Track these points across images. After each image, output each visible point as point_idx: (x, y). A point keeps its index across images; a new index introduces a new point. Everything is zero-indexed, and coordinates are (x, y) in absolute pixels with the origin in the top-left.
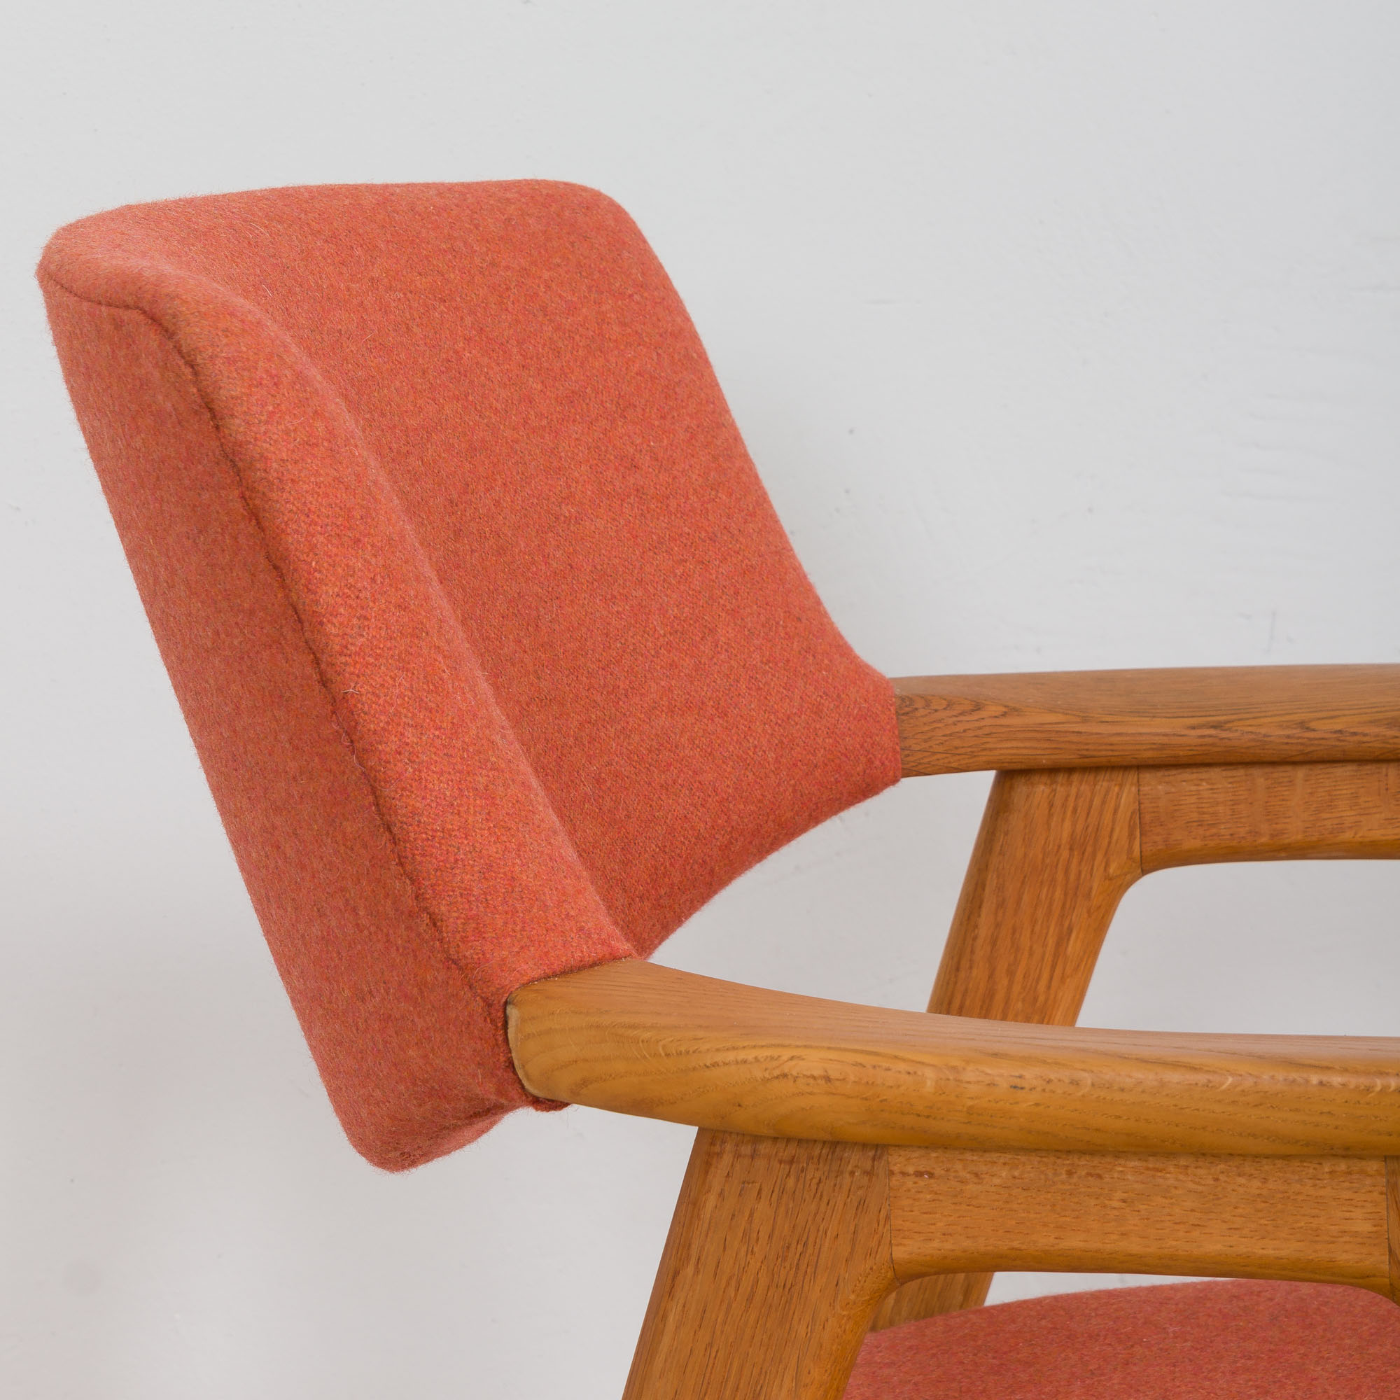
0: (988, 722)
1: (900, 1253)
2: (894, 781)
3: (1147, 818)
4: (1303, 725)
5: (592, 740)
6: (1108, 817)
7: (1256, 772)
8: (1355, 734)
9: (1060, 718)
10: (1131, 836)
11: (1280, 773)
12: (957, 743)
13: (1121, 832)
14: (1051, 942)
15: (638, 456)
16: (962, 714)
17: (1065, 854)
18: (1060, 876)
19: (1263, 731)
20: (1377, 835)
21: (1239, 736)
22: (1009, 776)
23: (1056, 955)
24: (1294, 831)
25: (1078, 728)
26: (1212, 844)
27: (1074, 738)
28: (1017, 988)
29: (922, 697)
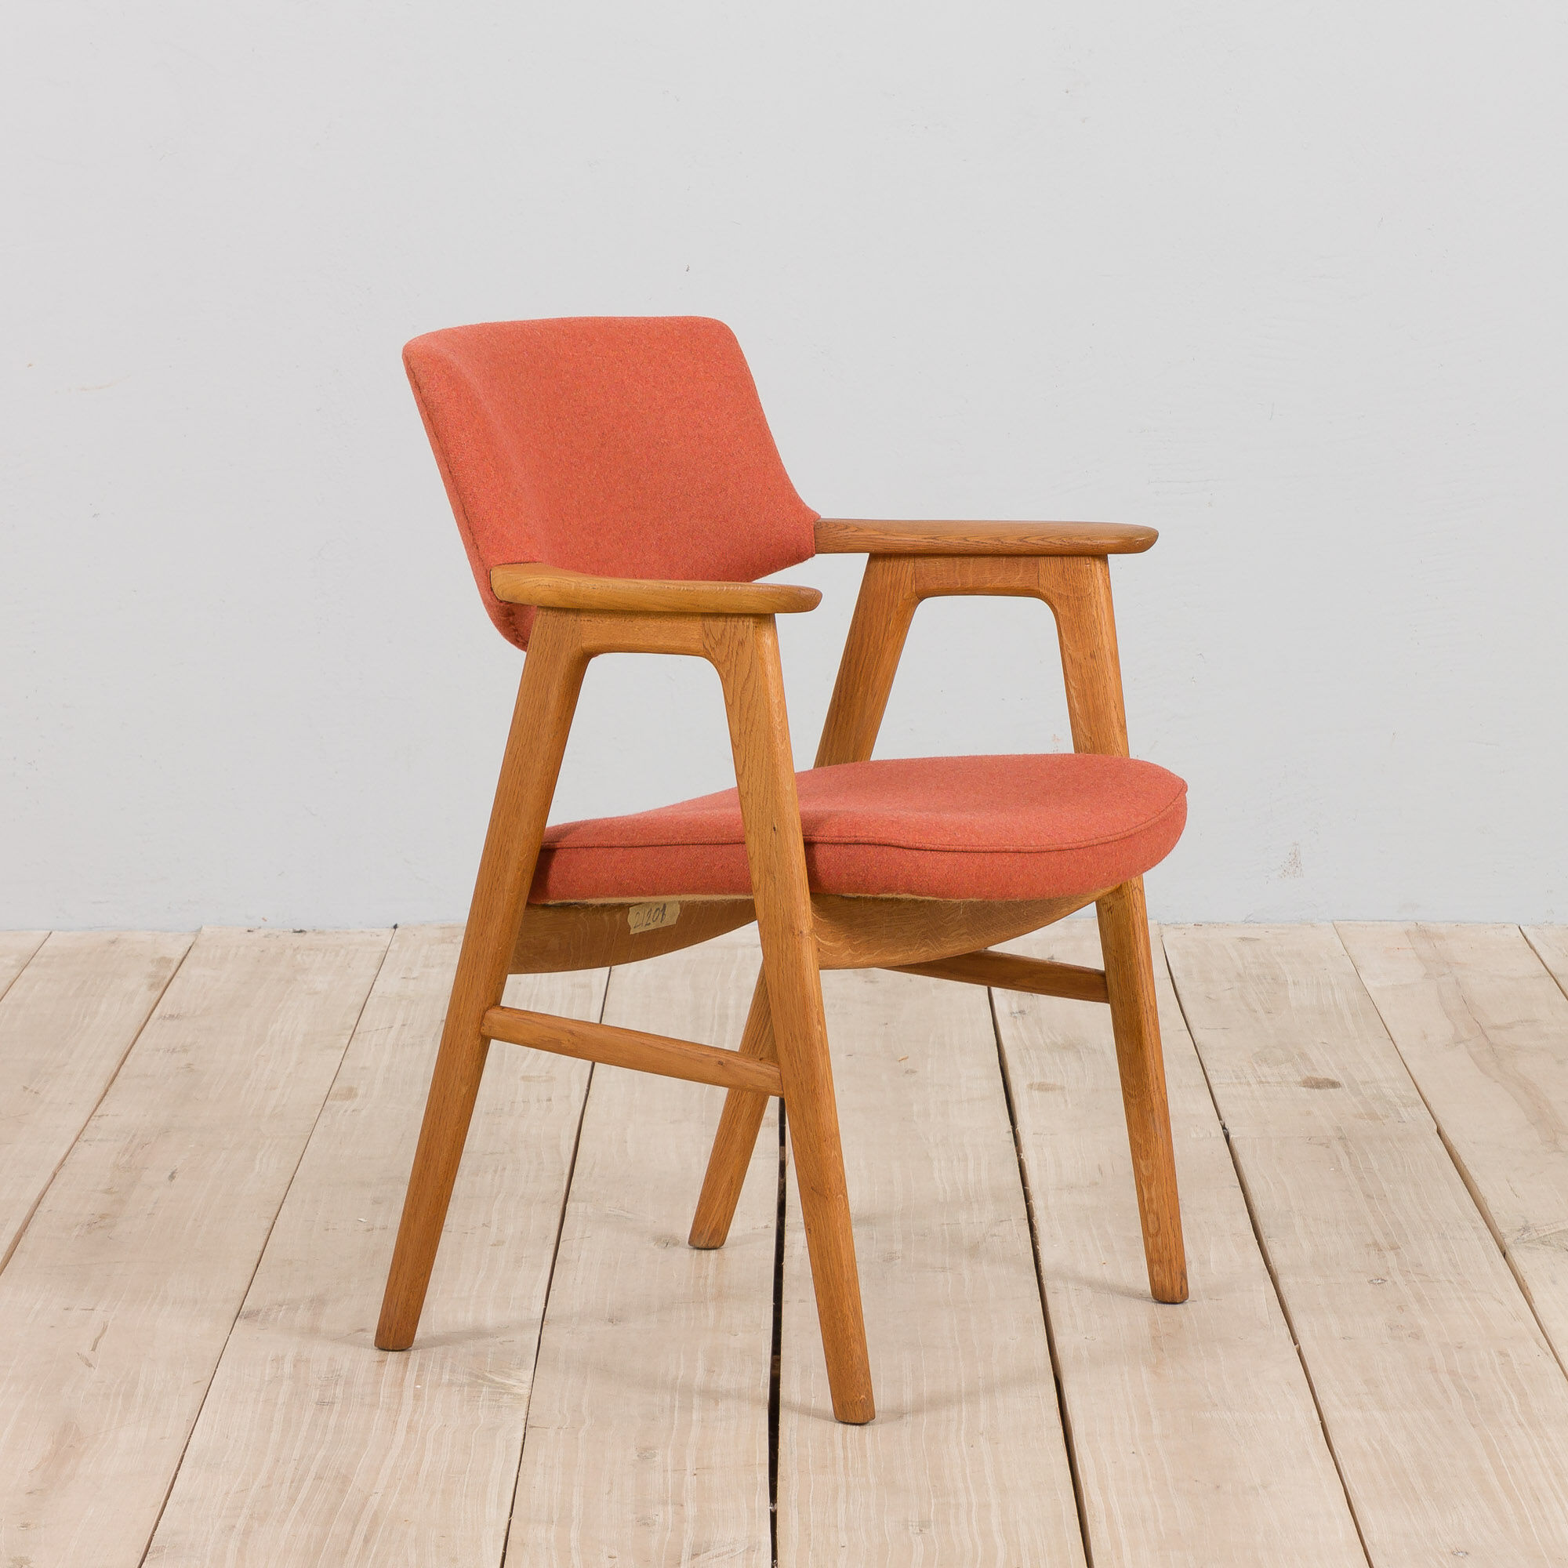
0: (850, 533)
1: (584, 645)
2: (813, 555)
3: (918, 576)
4: (965, 539)
5: (660, 524)
6: (904, 575)
7: (957, 559)
8: (983, 543)
9: (878, 533)
10: (912, 583)
11: (965, 560)
12: (838, 541)
13: (908, 581)
14: (883, 624)
15: (702, 422)
16: (841, 530)
17: (889, 589)
18: (887, 598)
19: (950, 540)
20: (999, 585)
21: (942, 543)
22: (874, 557)
23: (885, 630)
24: (970, 583)
25: (884, 537)
26: (941, 587)
27: (881, 541)
28: (871, 643)
29: (825, 523)
